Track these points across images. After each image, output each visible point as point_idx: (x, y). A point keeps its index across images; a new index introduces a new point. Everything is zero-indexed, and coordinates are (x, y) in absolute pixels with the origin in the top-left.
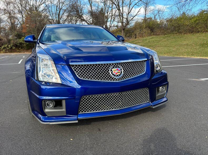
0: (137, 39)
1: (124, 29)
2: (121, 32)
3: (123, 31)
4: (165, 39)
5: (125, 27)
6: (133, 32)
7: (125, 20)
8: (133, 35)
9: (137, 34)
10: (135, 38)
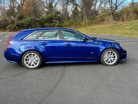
0: (124, 22)
1: (113, 13)
2: (110, 15)
3: (111, 15)
5: (114, 11)
6: (120, 16)
7: (114, 6)
8: (121, 19)
9: (125, 18)
10: (123, 21)
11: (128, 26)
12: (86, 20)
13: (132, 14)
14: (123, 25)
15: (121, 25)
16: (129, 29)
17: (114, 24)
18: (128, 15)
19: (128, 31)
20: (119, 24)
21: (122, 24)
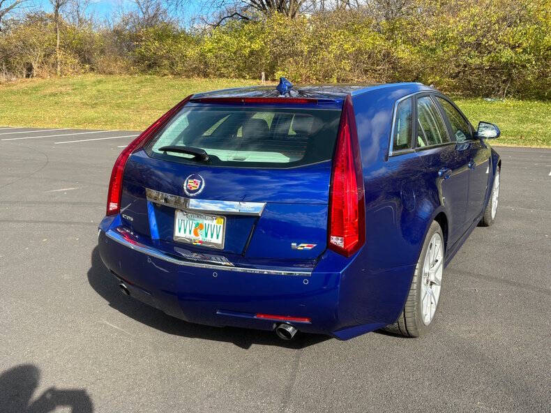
4: (144, 86)
9: (35, 66)
13: (60, 55)
14: (48, 91)
15: (36, 89)
16: (85, 104)
19: (91, 113)
21: (34, 85)
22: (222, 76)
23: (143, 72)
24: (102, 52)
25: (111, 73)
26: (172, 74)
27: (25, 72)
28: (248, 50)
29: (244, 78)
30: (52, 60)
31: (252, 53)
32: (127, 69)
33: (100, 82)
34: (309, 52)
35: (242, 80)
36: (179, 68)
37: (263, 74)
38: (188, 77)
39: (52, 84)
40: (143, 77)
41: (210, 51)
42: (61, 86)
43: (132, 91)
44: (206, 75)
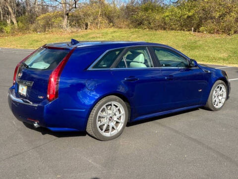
0: (89, 31)
1: (67, 14)
3: (66, 17)
4: (134, 35)
8: (82, 24)
9: (89, 24)
10: (86, 29)
11: (99, 37)
12: (15, 22)
13: (100, 19)
14: (91, 36)
15: (87, 35)
17: (72, 32)
18: (94, 19)
20: (82, 33)
21: (87, 33)
22: (172, 29)
23: (136, 27)
24: (118, 17)
25: (120, 28)
26: (149, 28)
27: (85, 27)
28: (186, 16)
29: (184, 30)
30: (96, 21)
31: (189, 17)
32: (128, 26)
33: (114, 32)
34: (220, 17)
35: (182, 32)
36: (152, 25)
37: (193, 28)
38: (156, 30)
39: (94, 33)
40: (134, 30)
41: (168, 16)
42: (98, 34)
43: (128, 37)
44: (165, 29)
